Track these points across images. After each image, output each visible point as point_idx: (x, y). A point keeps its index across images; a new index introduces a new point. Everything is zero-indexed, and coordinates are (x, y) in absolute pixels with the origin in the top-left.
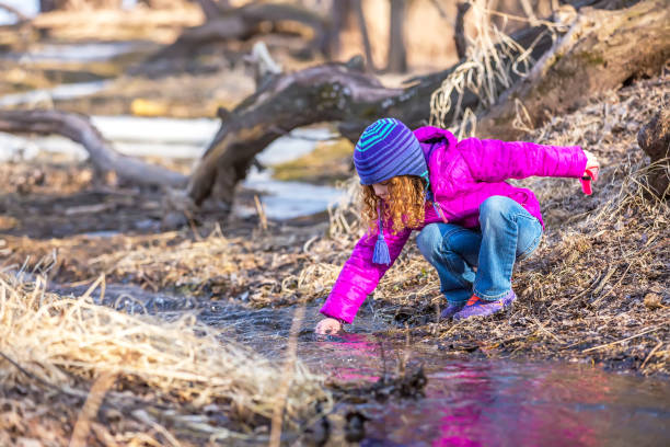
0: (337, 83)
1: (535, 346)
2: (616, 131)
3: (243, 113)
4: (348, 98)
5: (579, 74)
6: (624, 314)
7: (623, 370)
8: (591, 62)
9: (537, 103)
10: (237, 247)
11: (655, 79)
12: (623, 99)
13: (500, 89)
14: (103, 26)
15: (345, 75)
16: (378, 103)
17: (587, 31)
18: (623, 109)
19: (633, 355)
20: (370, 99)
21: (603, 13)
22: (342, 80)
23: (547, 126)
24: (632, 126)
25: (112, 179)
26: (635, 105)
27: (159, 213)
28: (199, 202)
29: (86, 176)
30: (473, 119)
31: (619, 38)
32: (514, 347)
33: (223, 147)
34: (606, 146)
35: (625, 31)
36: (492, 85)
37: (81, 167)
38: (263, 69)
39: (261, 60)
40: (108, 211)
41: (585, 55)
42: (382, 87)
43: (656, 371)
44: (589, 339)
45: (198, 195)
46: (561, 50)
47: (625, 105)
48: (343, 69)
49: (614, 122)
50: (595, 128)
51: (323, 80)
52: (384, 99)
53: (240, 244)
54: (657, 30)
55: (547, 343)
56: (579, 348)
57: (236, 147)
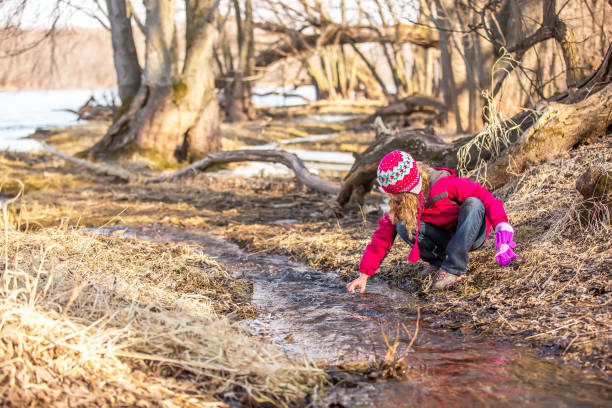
0: (418, 140)
1: (495, 331)
2: (567, 176)
3: (367, 155)
4: (424, 149)
5: (548, 141)
6: (557, 307)
7: (549, 356)
8: (555, 134)
9: (523, 157)
10: (348, 235)
11: (591, 146)
12: (572, 156)
13: (502, 148)
14: (345, 106)
15: (423, 136)
16: (440, 152)
17: (553, 116)
18: (571, 163)
19: (558, 343)
20: (436, 150)
21: (562, 105)
22: (421, 138)
23: (527, 171)
24: (576, 173)
25: (305, 188)
26: (579, 160)
27: (322, 209)
28: (342, 204)
29: (292, 185)
30: (486, 165)
31: (571, 120)
32: (482, 330)
33: (356, 173)
34: (561, 186)
35: (574, 117)
36: (498, 145)
37: (289, 181)
38: (380, 132)
39: (379, 126)
40: (296, 206)
41: (551, 129)
42: (443, 143)
43: (572, 359)
44: (532, 328)
45: (342, 200)
46: (537, 127)
47: (573, 160)
48: (422, 133)
49: (566, 170)
50: (555, 174)
51: (411, 138)
52: (443, 150)
53: (350, 233)
54: (593, 116)
55: (504, 329)
56: (524, 334)
57: (363, 174)
